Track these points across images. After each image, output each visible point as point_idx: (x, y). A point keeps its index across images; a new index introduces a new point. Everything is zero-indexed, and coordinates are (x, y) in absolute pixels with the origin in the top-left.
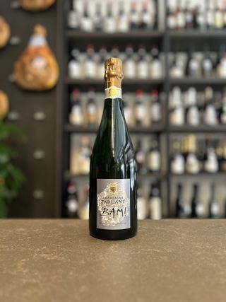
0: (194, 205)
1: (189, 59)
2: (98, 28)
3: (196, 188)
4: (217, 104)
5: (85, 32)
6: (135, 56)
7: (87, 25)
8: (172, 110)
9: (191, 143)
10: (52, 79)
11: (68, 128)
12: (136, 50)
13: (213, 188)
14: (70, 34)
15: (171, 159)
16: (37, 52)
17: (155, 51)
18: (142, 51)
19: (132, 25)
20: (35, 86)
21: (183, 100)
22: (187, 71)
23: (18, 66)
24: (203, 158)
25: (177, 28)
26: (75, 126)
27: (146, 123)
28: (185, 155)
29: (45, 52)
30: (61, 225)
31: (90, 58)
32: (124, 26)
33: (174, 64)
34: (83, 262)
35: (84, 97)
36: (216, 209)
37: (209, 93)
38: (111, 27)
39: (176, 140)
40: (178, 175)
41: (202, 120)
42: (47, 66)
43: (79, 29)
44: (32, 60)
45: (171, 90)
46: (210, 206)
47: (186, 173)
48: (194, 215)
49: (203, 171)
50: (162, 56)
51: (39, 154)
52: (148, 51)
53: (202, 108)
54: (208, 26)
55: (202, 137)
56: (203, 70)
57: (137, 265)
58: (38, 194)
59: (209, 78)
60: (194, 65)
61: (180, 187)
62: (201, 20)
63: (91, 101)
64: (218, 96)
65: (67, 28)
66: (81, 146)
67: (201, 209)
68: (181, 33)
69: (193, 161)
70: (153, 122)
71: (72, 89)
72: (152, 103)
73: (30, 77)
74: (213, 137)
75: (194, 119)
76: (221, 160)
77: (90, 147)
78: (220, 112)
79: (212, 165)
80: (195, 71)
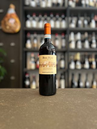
0: (79, 83)
1: (78, 20)
2: (38, 5)
3: (80, 75)
4: (90, 40)
5: (32, 7)
6: (54, 18)
7: (33, 4)
8: (70, 42)
9: (78, 56)
10: (18, 28)
11: (25, 50)
12: (55, 16)
13: (87, 75)
14: (26, 8)
15: (69, 63)
16: (11, 16)
17: (63, 16)
18: (57, 16)
19: (53, 4)
20: (10, 31)
21: (75, 37)
22: (77, 25)
23: (2, 22)
24: (83, 63)
26: (28, 49)
27: (59, 47)
28: (76, 61)
29: (15, 16)
30: (14, 91)
31: (34, 19)
32: (49, 5)
33: (71, 22)
34: (17, 106)
35: (32, 36)
36: (88, 84)
37: (86, 35)
38: (44, 5)
39: (71, 55)
40: (72, 70)
41: (83, 46)
42: (16, 22)
43: (29, 6)
44: (9, 20)
45: (70, 33)
46: (85, 83)
47: (76, 69)
48: (79, 86)
49: (83, 68)
50: (66, 19)
51: (12, 61)
52: (60, 16)
53: (83, 41)
54: (86, 5)
55: (83, 54)
56: (84, 25)
57: (39, 107)
58: (13, 78)
59: (87, 28)
60: (80, 22)
61: (73, 75)
62: (83, 2)
63: (35, 38)
64: (90, 36)
65: (24, 5)
66: (31, 58)
67: (82, 84)
69: (79, 64)
70: (62, 47)
71: (27, 33)
72: (62, 39)
73: (8, 27)
74: (87, 54)
75: (80, 46)
76: (91, 64)
77: (34, 58)
78: (91, 43)
79: (87, 66)
80: (80, 25)
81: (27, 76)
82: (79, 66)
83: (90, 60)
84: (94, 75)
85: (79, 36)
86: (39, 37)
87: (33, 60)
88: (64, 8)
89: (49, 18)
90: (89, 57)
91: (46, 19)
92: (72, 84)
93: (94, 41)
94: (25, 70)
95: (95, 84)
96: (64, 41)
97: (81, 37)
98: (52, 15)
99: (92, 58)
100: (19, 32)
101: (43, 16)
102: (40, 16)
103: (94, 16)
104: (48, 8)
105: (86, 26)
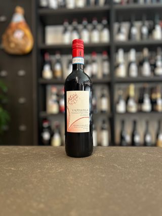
0: (133, 136)
1: (132, 26)
2: (63, 6)
3: (135, 123)
4: (153, 61)
5: (52, 9)
6: (90, 27)
8: (118, 66)
9: (132, 90)
10: (29, 46)
11: (41, 81)
12: (90, 22)
13: (147, 123)
14: (41, 11)
15: (118, 102)
16: (17, 27)
18: (95, 22)
20: (16, 51)
21: (126, 58)
22: (130, 36)
23: (4, 37)
26: (46, 80)
27: (100, 76)
28: (127, 100)
29: (23, 26)
32: (81, 3)
33: (119, 31)
36: (148, 139)
37: (146, 52)
38: (71, 5)
39: (119, 89)
40: (121, 114)
42: (25, 36)
43: (48, 7)
44: (13, 32)
45: (117, 51)
46: (145, 136)
47: (127, 112)
48: (133, 143)
49: (140, 111)
51: (22, 100)
52: (100, 22)
53: (140, 64)
55: (140, 85)
56: (142, 34)
58: (23, 128)
59: (146, 41)
60: (135, 31)
61: (123, 123)
63: (59, 61)
66: (52, 94)
67: (138, 139)
68: (125, 6)
69: (132, 103)
70: (104, 75)
71: (43, 53)
72: (104, 60)
73: (12, 45)
74: (147, 86)
75: (134, 72)
76: (154, 103)
77: (58, 95)
78: (154, 66)
79: (147, 106)
80: (135, 35)
81: (46, 125)
82: (133, 107)
83: (154, 96)
84: (159, 123)
85: (133, 55)
86: (65, 59)
87: (54, 98)
88: (107, 7)
89: (80, 27)
90: (152, 91)
91: (75, 29)
92: (122, 138)
94: (42, 114)
96: (106, 65)
97: (137, 57)
98: (85, 22)
99: (156, 93)
100: (30, 53)
101: (70, 23)
102: (66, 24)
104: (79, 8)
105: (145, 37)
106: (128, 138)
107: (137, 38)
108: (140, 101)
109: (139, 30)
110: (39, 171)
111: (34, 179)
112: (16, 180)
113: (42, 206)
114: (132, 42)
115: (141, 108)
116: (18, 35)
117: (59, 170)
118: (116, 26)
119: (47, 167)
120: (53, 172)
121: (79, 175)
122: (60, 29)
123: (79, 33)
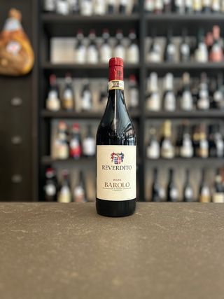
0: (169, 190)
1: (168, 43)
2: (76, 11)
3: (171, 172)
4: (195, 91)
5: (61, 15)
6: (112, 41)
7: (63, 8)
8: (149, 96)
9: (168, 129)
10: (28, 64)
11: (44, 113)
12: (113, 35)
13: (188, 173)
14: (45, 17)
15: (149, 145)
16: (12, 38)
18: (119, 35)
19: (110, 8)
20: (10, 71)
21: (160, 85)
22: (166, 56)
25: (155, 11)
26: (51, 111)
28: (161, 141)
29: (20, 36)
32: (101, 10)
33: (152, 49)
36: (189, 193)
37: (186, 79)
38: (87, 10)
39: (151, 126)
40: (153, 160)
42: (22, 51)
43: (55, 12)
44: (6, 45)
45: (148, 76)
47: (161, 158)
48: (169, 198)
49: (178, 157)
51: (16, 140)
52: (126, 35)
53: (179, 94)
54: (186, 9)
55: (179, 122)
56: (181, 55)
58: (17, 179)
59: (187, 63)
60: (172, 49)
61: (156, 172)
62: (179, 2)
63: (69, 87)
65: (44, 11)
66: (59, 132)
67: (175, 194)
68: (159, 16)
69: (168, 146)
71: (48, 75)
72: (131, 88)
73: (4, 62)
74: (188, 123)
75: (171, 105)
77: (67, 133)
78: (196, 98)
79: (187, 150)
80: (172, 55)
81: (50, 174)
82: (169, 151)
83: (196, 137)
84: (204, 173)
85: (169, 82)
86: (78, 84)
87: (63, 136)
88: (135, 16)
89: (100, 41)
90: (194, 130)
91: (93, 43)
92: (155, 192)
93: (204, 94)
94: (45, 160)
95: (206, 192)
96: (134, 93)
97: (175, 85)
98: (106, 35)
99: (199, 132)
100: (30, 73)
101: (86, 35)
102: (80, 36)
103: (205, 35)
104: (99, 16)
105: (185, 58)
106: (162, 193)
107: (175, 60)
108: (179, 144)
109: (177, 49)
110: (60, 233)
111: (55, 244)
112: (33, 245)
113: (75, 274)
114: (169, 64)
115: (180, 152)
116: (13, 48)
117: (87, 232)
118: (148, 41)
119: (69, 228)
120: (79, 234)
121: (113, 237)
122: (71, 42)
123: (98, 49)
